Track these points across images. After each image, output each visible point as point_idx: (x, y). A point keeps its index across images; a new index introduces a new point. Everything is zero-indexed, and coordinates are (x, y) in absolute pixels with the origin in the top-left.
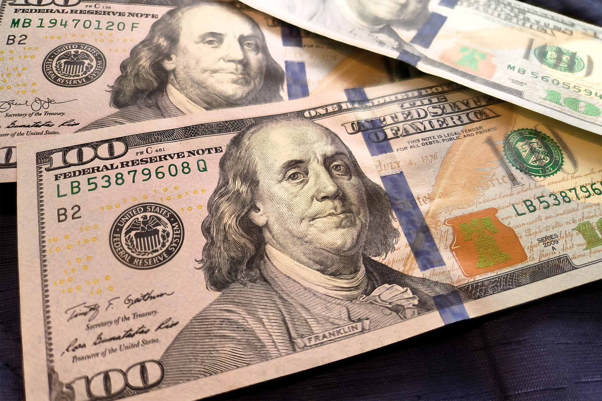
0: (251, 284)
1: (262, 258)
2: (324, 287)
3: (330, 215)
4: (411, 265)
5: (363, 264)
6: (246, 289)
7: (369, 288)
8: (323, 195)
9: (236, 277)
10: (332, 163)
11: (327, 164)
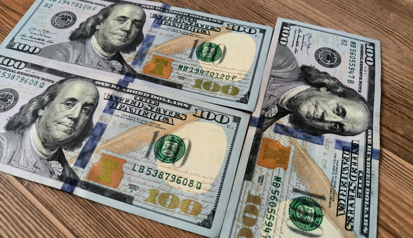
0: (18, 134)
1: (28, 127)
2: (37, 149)
3: (66, 125)
4: (73, 161)
5: (58, 150)
6: (14, 135)
7: (51, 159)
8: (71, 116)
9: (15, 129)
10: (86, 106)
11: (84, 106)
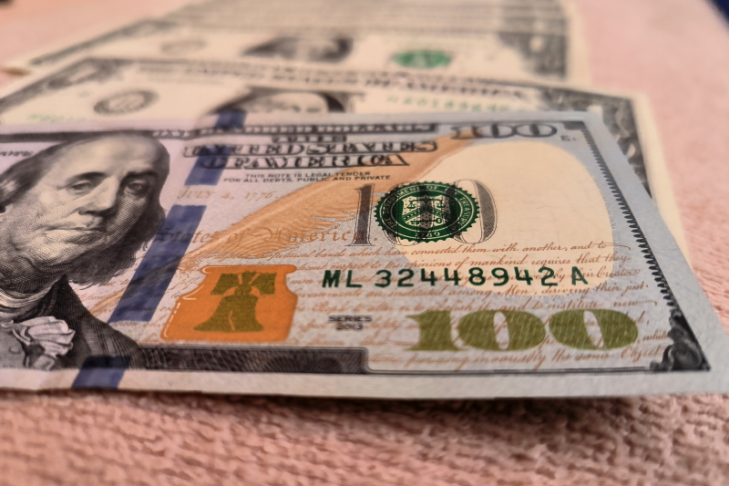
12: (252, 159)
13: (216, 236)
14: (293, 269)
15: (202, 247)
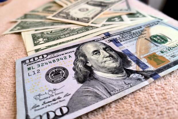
12: (121, 39)
13: (136, 53)
14: (155, 53)
15: (137, 55)
